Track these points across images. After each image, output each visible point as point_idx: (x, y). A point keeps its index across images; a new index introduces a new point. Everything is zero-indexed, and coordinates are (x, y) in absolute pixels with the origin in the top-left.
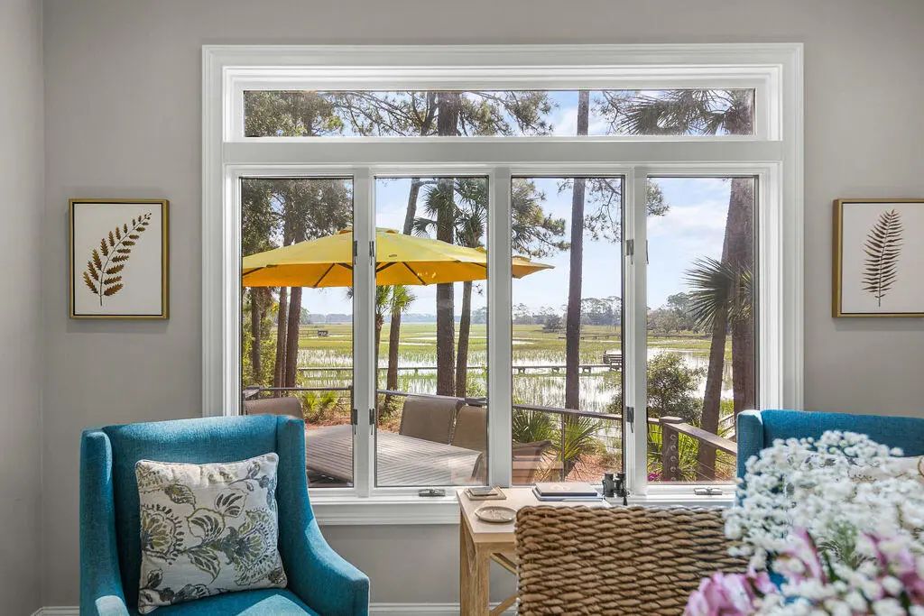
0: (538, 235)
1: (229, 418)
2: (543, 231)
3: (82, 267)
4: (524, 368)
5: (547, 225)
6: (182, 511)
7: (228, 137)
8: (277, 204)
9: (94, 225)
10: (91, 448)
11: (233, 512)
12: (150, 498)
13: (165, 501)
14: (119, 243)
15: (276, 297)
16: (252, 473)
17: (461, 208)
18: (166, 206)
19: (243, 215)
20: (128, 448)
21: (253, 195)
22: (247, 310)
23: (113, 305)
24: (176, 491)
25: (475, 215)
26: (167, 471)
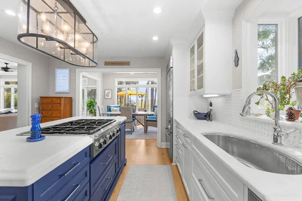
1: (116, 105)
3: (106, 95)
6: (113, 110)
7: (116, 85)
9: (107, 92)
10: (108, 106)
14: (108, 93)
16: (118, 108)
18: (112, 90)
20: (110, 107)
23: (108, 98)
26: (113, 108)
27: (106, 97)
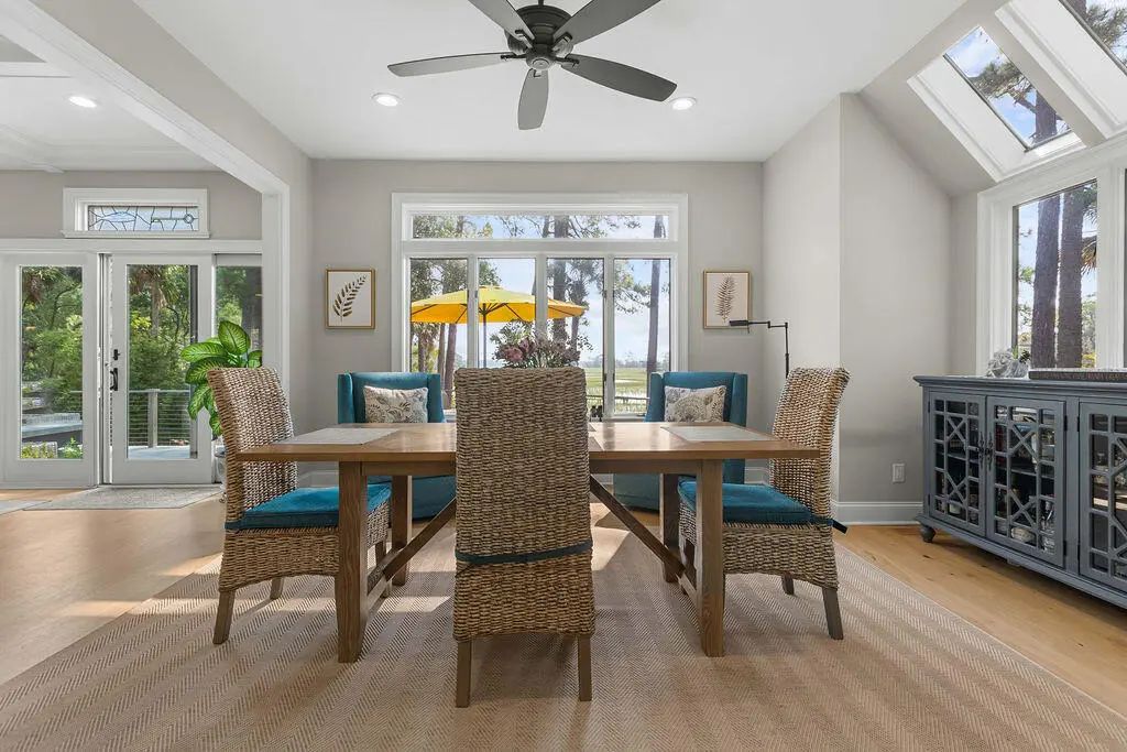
0: (631, 296)
1: (404, 372)
2: (635, 293)
3: (332, 303)
4: (627, 399)
5: (636, 289)
6: (383, 407)
7: (404, 238)
8: (436, 273)
9: (338, 282)
10: (343, 380)
11: (408, 410)
12: (370, 402)
13: (376, 403)
14: (350, 291)
15: (436, 342)
16: (416, 394)
17: (570, 276)
18: (373, 273)
19: (412, 281)
20: (359, 382)
21: (420, 269)
22: (415, 353)
23: (347, 322)
24: (381, 399)
25: (581, 282)
26: (378, 390)
27: (334, 320)
